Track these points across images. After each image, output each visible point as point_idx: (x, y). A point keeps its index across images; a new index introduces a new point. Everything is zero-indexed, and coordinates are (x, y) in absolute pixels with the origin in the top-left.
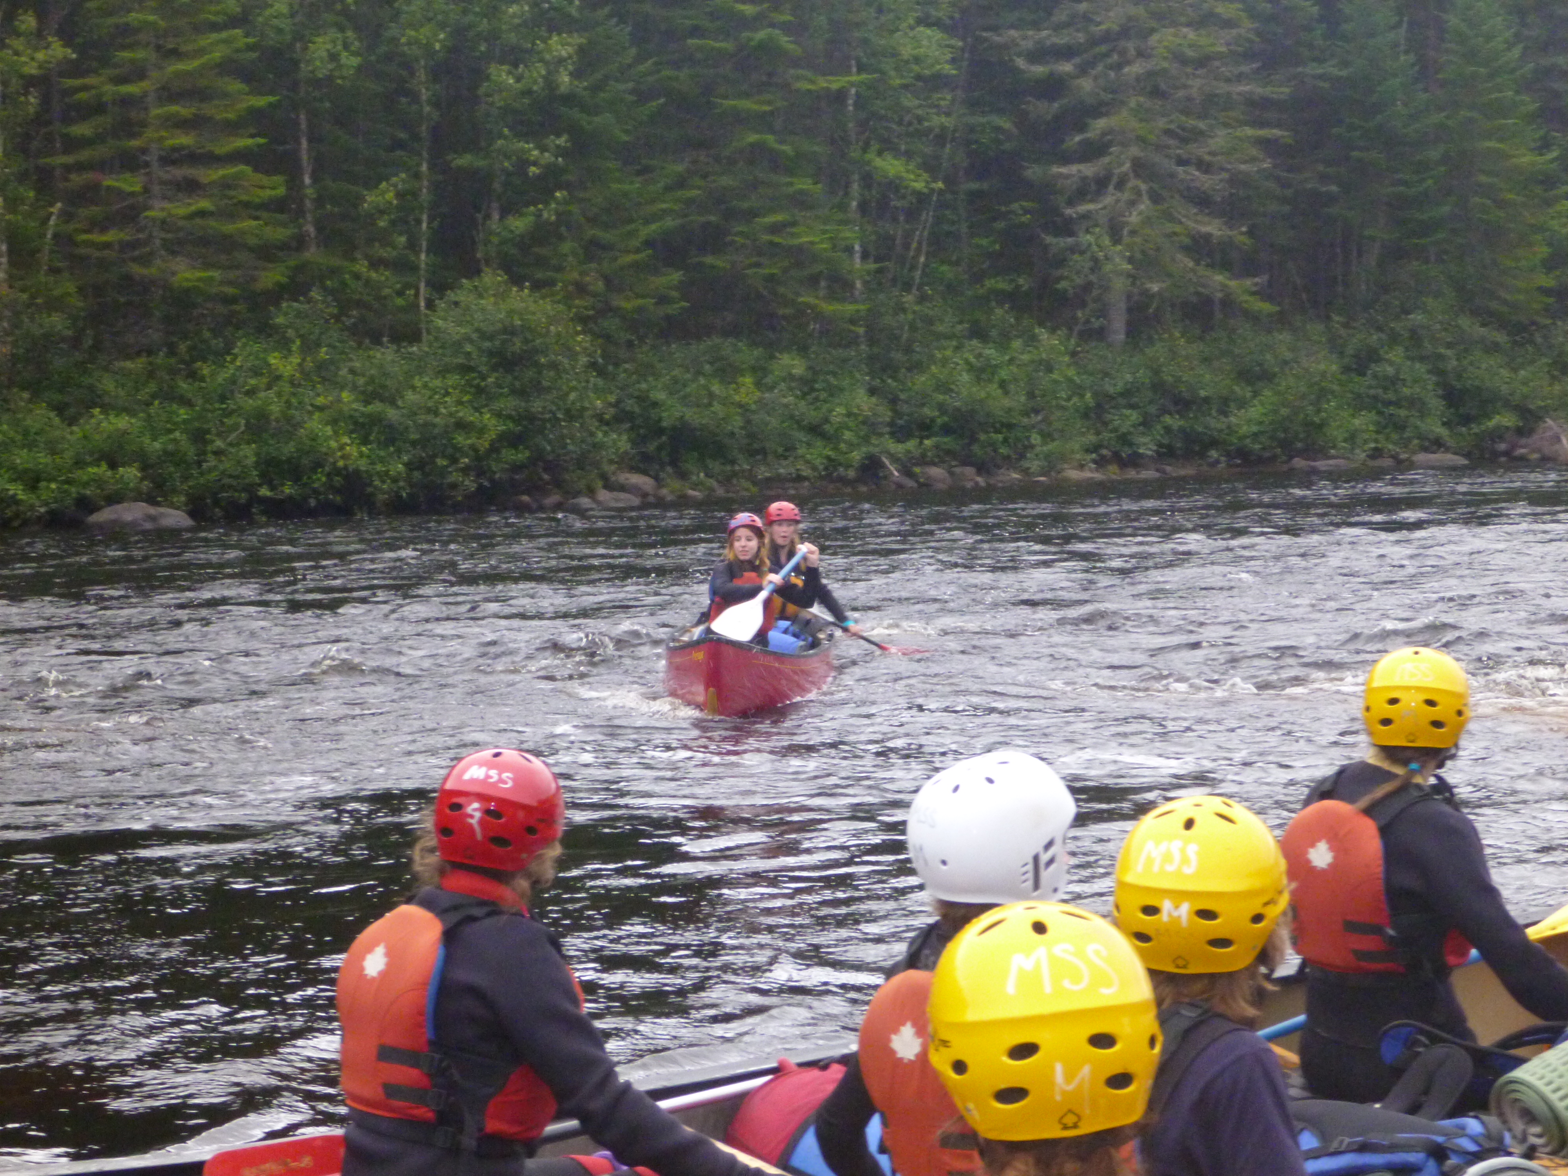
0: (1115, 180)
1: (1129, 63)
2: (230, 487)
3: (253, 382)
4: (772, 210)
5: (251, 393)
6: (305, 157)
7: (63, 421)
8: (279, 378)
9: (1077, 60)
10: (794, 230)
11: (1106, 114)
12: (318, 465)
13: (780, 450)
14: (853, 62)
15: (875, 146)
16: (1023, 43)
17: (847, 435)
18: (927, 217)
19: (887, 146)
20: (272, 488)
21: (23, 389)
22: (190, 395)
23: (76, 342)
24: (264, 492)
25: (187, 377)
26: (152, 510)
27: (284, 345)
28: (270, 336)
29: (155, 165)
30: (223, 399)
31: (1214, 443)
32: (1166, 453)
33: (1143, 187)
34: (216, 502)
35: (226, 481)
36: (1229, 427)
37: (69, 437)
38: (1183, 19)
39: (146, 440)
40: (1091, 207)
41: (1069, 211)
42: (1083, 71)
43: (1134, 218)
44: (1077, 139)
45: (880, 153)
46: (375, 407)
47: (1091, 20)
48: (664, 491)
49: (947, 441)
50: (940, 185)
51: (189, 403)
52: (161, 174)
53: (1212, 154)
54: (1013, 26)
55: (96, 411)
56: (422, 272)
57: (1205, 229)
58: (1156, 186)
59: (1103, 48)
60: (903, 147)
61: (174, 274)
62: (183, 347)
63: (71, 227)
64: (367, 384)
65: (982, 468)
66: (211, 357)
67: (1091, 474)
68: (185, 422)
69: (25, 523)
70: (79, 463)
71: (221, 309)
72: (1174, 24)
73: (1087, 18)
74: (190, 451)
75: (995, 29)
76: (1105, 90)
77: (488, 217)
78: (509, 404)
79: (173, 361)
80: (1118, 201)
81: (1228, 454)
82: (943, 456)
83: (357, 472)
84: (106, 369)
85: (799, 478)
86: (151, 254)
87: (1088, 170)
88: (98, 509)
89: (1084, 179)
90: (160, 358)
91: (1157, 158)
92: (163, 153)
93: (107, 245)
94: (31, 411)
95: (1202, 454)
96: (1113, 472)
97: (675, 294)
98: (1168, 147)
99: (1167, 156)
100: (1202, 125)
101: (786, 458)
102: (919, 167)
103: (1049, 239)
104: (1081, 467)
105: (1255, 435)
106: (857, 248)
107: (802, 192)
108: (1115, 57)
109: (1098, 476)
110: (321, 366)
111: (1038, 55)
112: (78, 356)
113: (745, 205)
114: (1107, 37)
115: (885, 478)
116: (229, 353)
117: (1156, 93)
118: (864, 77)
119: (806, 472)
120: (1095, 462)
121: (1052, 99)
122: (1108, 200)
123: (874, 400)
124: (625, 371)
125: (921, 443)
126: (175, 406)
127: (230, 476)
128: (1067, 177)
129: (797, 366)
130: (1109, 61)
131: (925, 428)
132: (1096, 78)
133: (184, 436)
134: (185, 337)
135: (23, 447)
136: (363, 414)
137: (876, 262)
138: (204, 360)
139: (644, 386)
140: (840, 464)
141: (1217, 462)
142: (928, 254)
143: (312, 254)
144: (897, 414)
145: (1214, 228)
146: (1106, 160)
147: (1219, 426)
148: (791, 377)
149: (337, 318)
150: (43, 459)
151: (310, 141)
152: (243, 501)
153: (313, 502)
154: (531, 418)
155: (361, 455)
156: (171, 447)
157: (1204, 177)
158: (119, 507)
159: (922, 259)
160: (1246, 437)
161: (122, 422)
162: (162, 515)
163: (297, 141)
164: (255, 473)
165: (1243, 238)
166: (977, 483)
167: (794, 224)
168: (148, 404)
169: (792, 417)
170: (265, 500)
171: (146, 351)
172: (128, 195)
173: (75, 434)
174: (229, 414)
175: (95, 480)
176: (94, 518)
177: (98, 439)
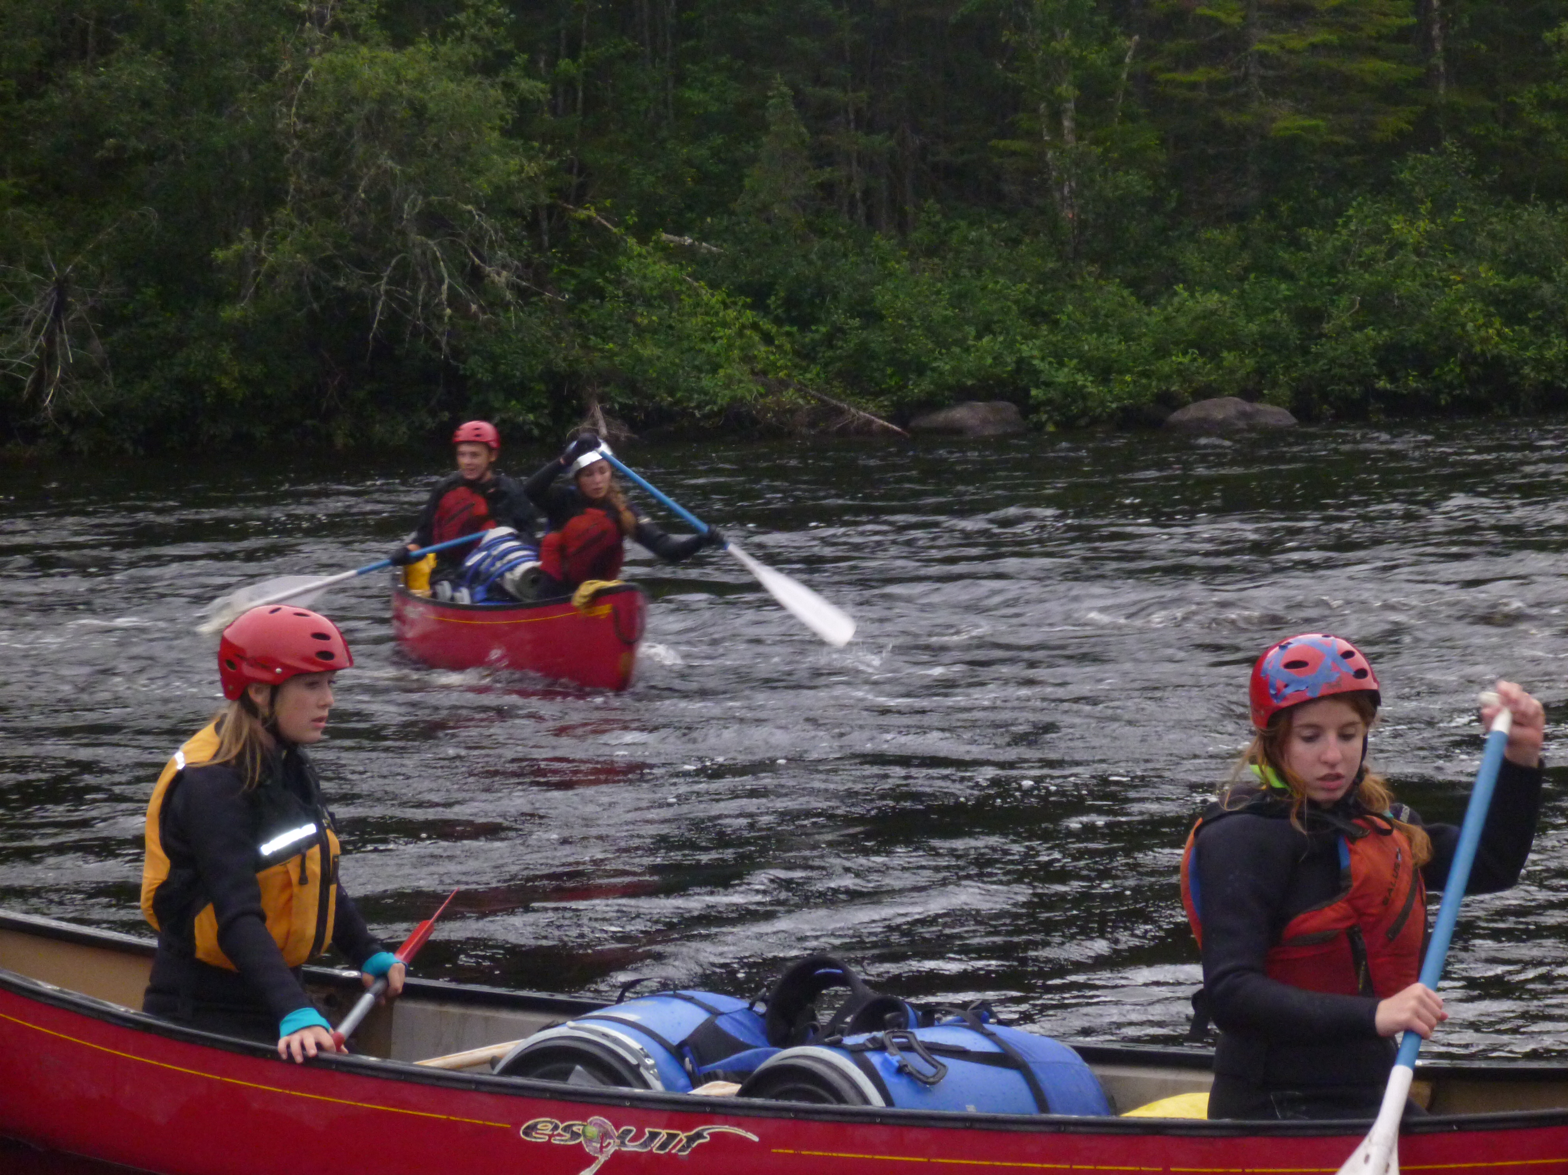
2: (1342, 377)
3: (1370, 251)
5: (1367, 265)
7: (1139, 299)
8: (1401, 245)
12: (1450, 351)
20: (1393, 379)
21: (1092, 261)
22: (1291, 267)
23: (1154, 205)
24: (1382, 384)
25: (1289, 245)
26: (1248, 407)
27: (1410, 207)
28: (1392, 194)
30: (1332, 271)
34: (1324, 398)
35: (1336, 370)
37: (1146, 318)
39: (1241, 321)
46: (1520, 280)
51: (1288, 276)
55: (1179, 288)
61: (1273, 120)
62: (1284, 209)
63: (1153, 64)
64: (1510, 250)
66: (1319, 221)
68: (1286, 299)
69: (1095, 421)
70: (1161, 351)
71: (1329, 162)
74: (1294, 335)
79: (1272, 225)
83: (1498, 359)
84: (1192, 237)
86: (1246, 96)
88: (1183, 405)
90: (1257, 223)
93: (1194, 86)
94: (1100, 288)
110: (1451, 232)
112: (1158, 220)
116: (1341, 216)
126: (1274, 281)
127: (1342, 366)
133: (1286, 317)
134: (1289, 196)
135: (1092, 331)
136: (1504, 290)
138: (1311, 224)
143: (1442, 92)
149: (1474, 173)
150: (1116, 345)
152: (1355, 396)
153: (1444, 399)
155: (1503, 338)
156: (1269, 330)
158: (1207, 403)
161: (1213, 300)
162: (1258, 412)
164: (1373, 361)
168: (1242, 279)
170: (1382, 395)
171: (1239, 216)
172: (1220, 24)
173: (1154, 317)
174: (1339, 290)
175: (1181, 372)
176: (1177, 416)
177: (1182, 321)
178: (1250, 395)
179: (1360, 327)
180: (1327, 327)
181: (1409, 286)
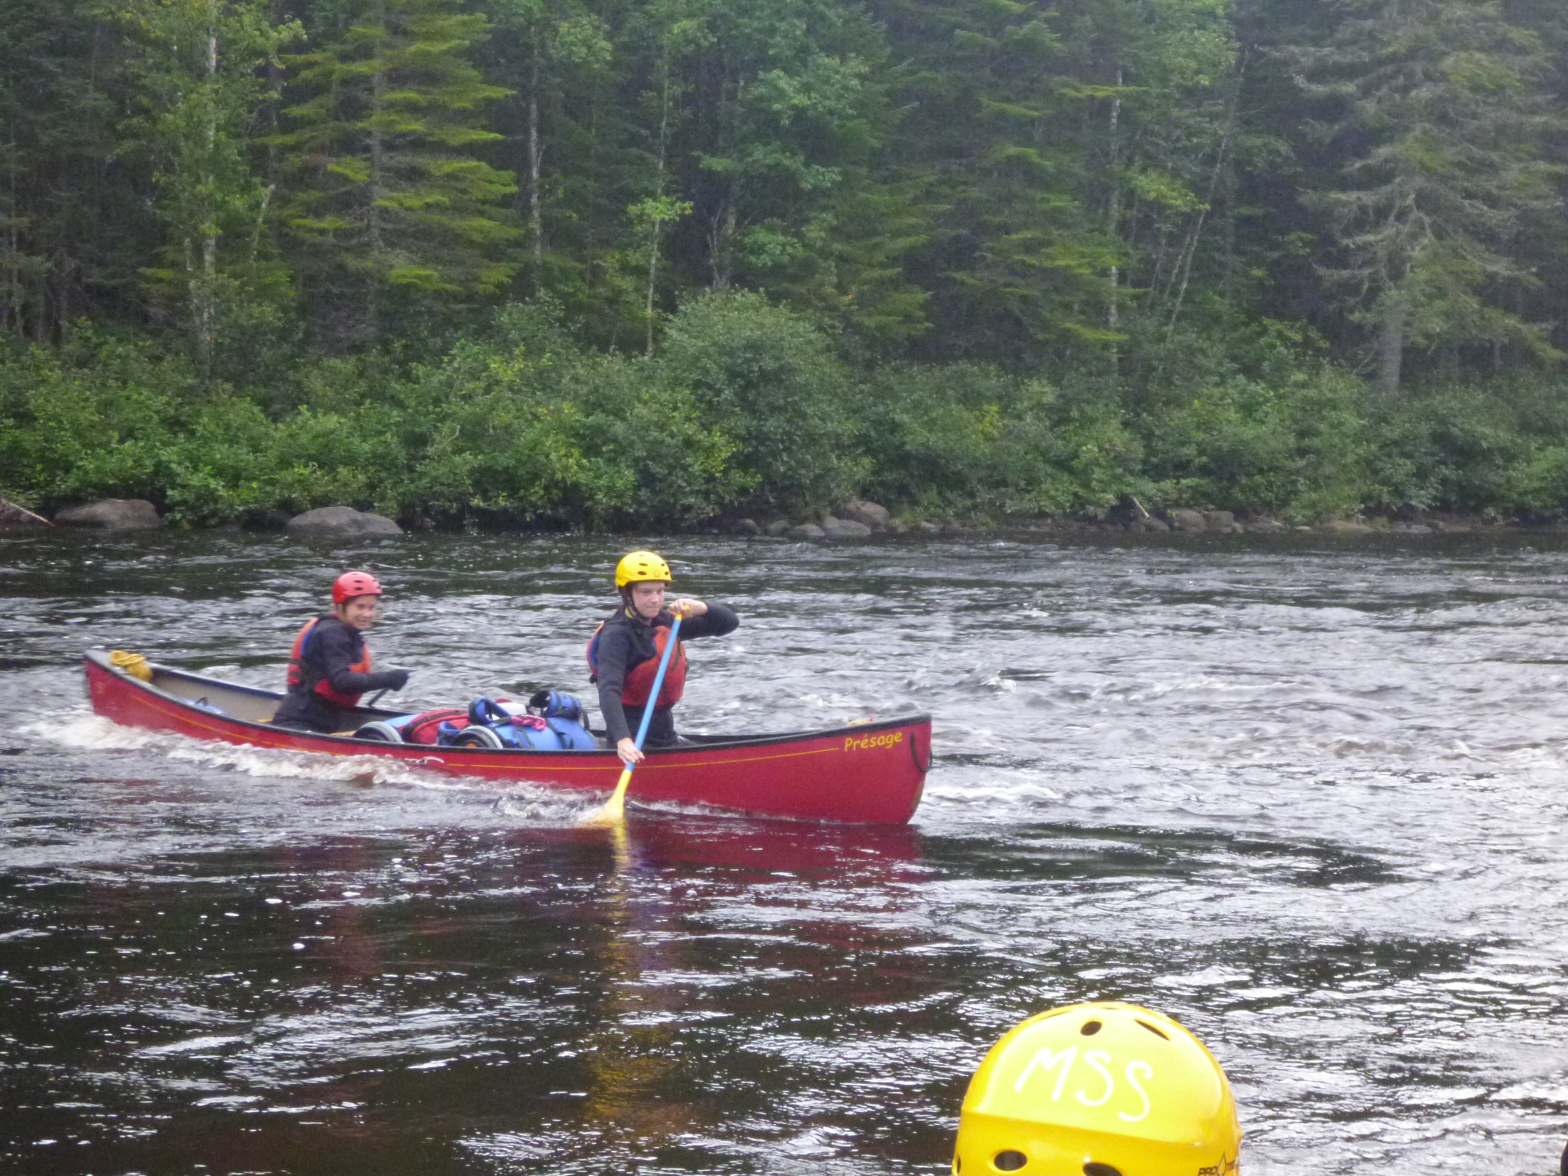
0: (1395, 211)
1: (1415, 86)
2: (442, 494)
3: (470, 386)
4: (1026, 226)
5: (467, 398)
6: (534, 150)
7: (267, 417)
8: (498, 382)
9: (1360, 81)
10: (1049, 250)
11: (1390, 140)
12: (535, 476)
13: (1022, 484)
14: (1120, 73)
15: (1138, 162)
16: (1303, 60)
17: (1098, 473)
18: (1192, 241)
19: (1151, 162)
20: (486, 498)
21: (227, 380)
22: (402, 397)
23: (284, 335)
24: (477, 502)
25: (400, 376)
26: (359, 516)
27: (505, 347)
28: (491, 337)
29: (377, 150)
30: (437, 401)
31: (1491, 499)
32: (1442, 507)
33: (1427, 220)
34: (426, 511)
35: (437, 488)
36: (1508, 481)
37: (273, 433)
38: (1475, 44)
39: (356, 440)
40: (1371, 238)
41: (1346, 241)
42: (1366, 92)
43: (1417, 253)
44: (1358, 165)
45: (1143, 170)
46: (598, 418)
47: (1374, 38)
48: (897, 522)
49: (1202, 482)
50: (1207, 207)
51: (399, 404)
52: (385, 159)
53: (1501, 188)
54: (1291, 42)
55: (303, 408)
56: (652, 277)
57: (1492, 268)
58: (1440, 220)
59: (1389, 69)
60: (1170, 164)
61: (392, 267)
62: (397, 346)
63: (287, 212)
64: (590, 393)
65: (1241, 513)
66: (427, 357)
67: (1359, 526)
68: (397, 424)
69: (224, 521)
70: (285, 463)
71: (438, 307)
72: (1465, 48)
73: (1371, 36)
74: (402, 455)
75: (1272, 43)
76: (1390, 115)
77: (723, 221)
78: (742, 422)
79: (387, 359)
80: (1398, 233)
81: (1506, 513)
82: (1198, 499)
83: (576, 486)
84: (316, 364)
85: (1042, 515)
86: (368, 244)
87: (1368, 198)
88: (301, 511)
89: (1363, 209)
90: (373, 356)
91: (1442, 190)
92: (387, 138)
93: (322, 232)
94: (233, 404)
95: (1477, 510)
96: (1382, 525)
97: (921, 314)
98: (1454, 178)
99: (1453, 188)
100: (1495, 157)
101: (1028, 492)
102: (1184, 186)
103: (1322, 271)
104: (1348, 517)
105: (1537, 491)
106: (1114, 270)
107: (1060, 210)
108: (1401, 79)
109: (1366, 528)
110: (540, 373)
111: (1318, 74)
112: (286, 348)
113: (998, 219)
114: (1393, 58)
115: (1135, 518)
116: (446, 354)
117: (1443, 119)
118: (1131, 89)
119: (1050, 508)
120: (1363, 512)
121: (1332, 121)
122: (1388, 231)
123: (1127, 435)
124: (862, 392)
125: (1178, 483)
126: (386, 408)
127: (442, 484)
128: (1344, 204)
129: (1050, 395)
130: (1394, 83)
131: (1182, 468)
132: (1379, 101)
133: (395, 439)
134: (402, 334)
135: (224, 441)
136: (584, 426)
137: (1134, 287)
138: (420, 360)
139: (881, 409)
140: (1090, 503)
141: (1494, 519)
142: (1190, 281)
143: (538, 253)
144: (1150, 450)
145: (1502, 267)
146: (1388, 188)
147: (1498, 480)
148: (1040, 406)
149: (562, 322)
150: (244, 456)
151: (540, 132)
152: (453, 511)
153: (528, 517)
154: (761, 438)
155: (581, 467)
156: (381, 449)
157: (1491, 213)
158: (324, 510)
159: (1185, 285)
160: (1526, 493)
161: (332, 421)
162: (369, 522)
163: (527, 133)
164: (468, 482)
165: (1533, 279)
166: (1234, 530)
167: (1049, 243)
168: (359, 404)
169: (1037, 447)
170: (477, 511)
171: (357, 349)
172: (347, 180)
173: (280, 431)
174: (443, 418)
175: (301, 482)
176: (297, 521)
177: (304, 438)
178: (363, 506)
179: (459, 451)
180: (430, 450)
181: (501, 418)
